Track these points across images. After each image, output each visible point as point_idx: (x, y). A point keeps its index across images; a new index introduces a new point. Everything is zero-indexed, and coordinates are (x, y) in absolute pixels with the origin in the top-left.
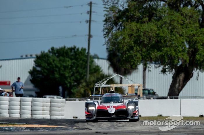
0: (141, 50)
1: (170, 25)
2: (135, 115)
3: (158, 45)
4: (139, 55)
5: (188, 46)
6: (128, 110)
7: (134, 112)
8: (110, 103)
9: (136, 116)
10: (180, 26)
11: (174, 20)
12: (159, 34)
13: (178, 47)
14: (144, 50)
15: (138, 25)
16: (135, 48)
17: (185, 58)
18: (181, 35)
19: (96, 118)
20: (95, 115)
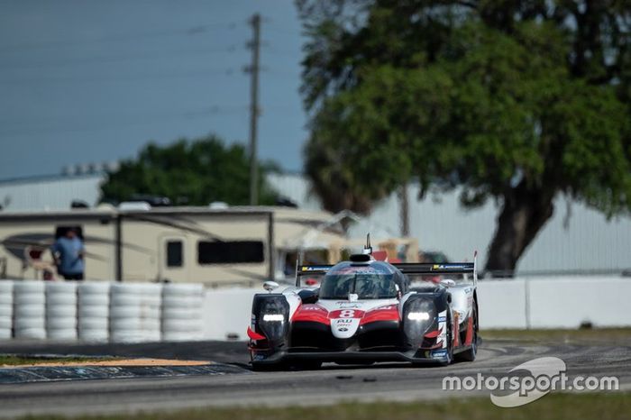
0: (411, 144)
1: (489, 70)
2: (433, 347)
3: (455, 130)
4: (404, 157)
5: (537, 130)
6: (405, 326)
7: (428, 336)
8: (347, 299)
9: (435, 351)
10: (515, 74)
11: (500, 58)
12: (459, 96)
13: (510, 132)
14: (418, 142)
15: (400, 74)
16: (392, 138)
17: (531, 163)
18: (519, 99)
19: (287, 353)
20: (283, 345)
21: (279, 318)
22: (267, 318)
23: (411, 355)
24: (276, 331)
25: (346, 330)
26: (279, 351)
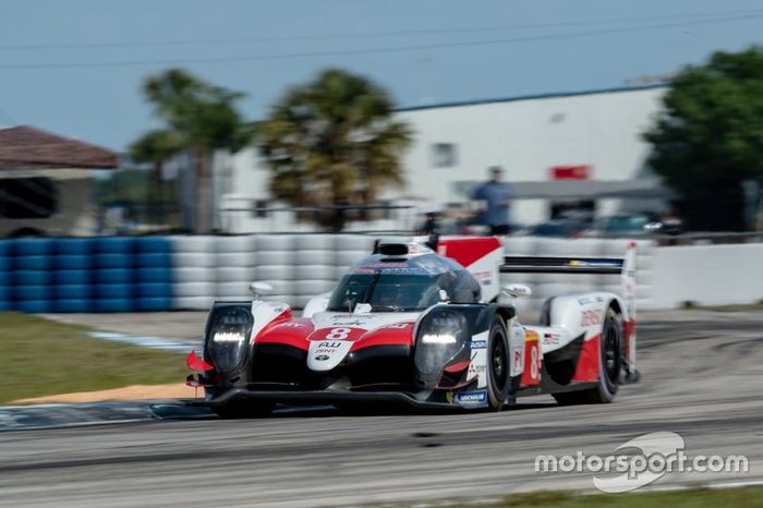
2: (461, 385)
6: (418, 354)
7: (451, 369)
9: (463, 391)
19: (246, 391)
20: (238, 378)
21: (237, 338)
22: (219, 337)
23: (422, 398)
24: (232, 359)
25: (326, 358)
26: (232, 387)
